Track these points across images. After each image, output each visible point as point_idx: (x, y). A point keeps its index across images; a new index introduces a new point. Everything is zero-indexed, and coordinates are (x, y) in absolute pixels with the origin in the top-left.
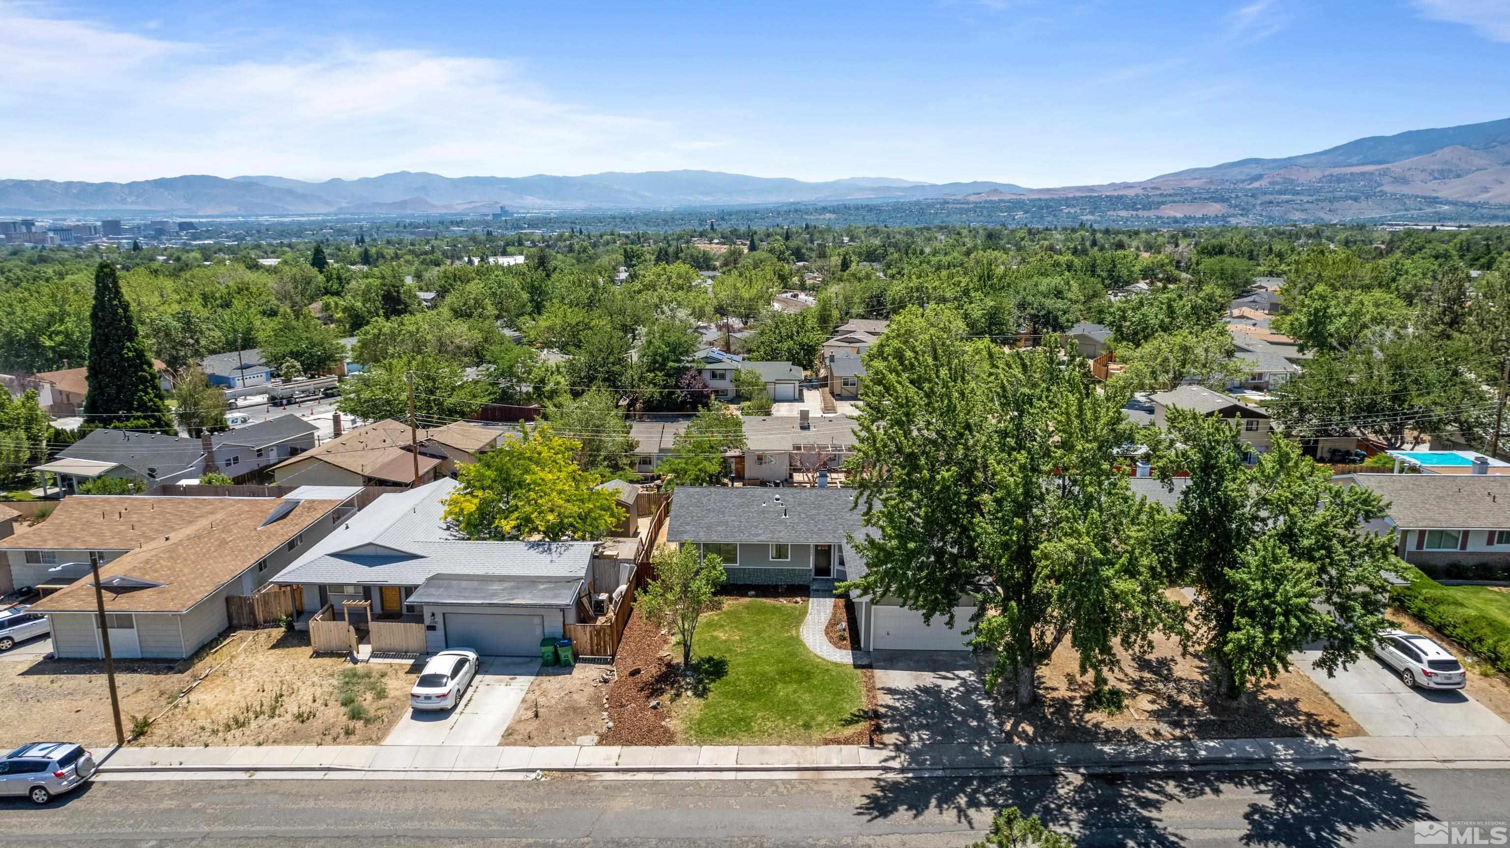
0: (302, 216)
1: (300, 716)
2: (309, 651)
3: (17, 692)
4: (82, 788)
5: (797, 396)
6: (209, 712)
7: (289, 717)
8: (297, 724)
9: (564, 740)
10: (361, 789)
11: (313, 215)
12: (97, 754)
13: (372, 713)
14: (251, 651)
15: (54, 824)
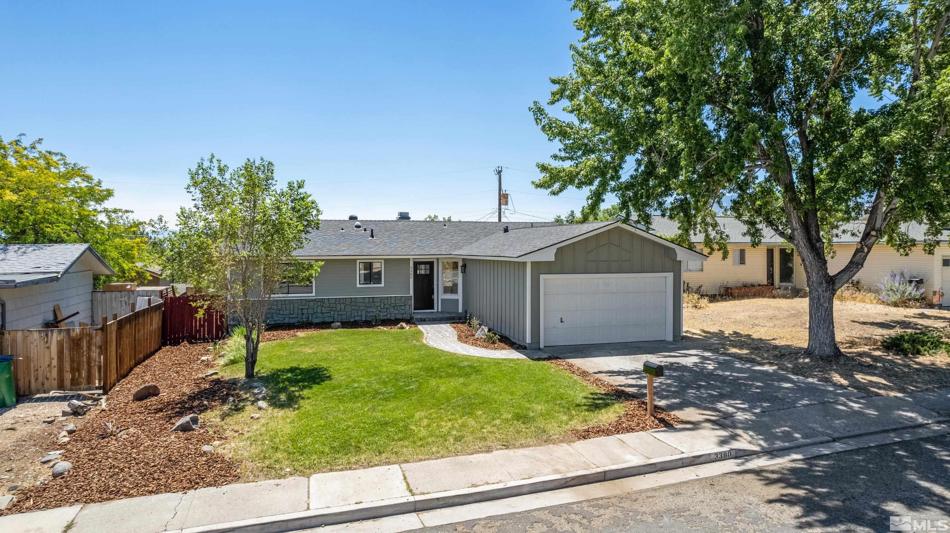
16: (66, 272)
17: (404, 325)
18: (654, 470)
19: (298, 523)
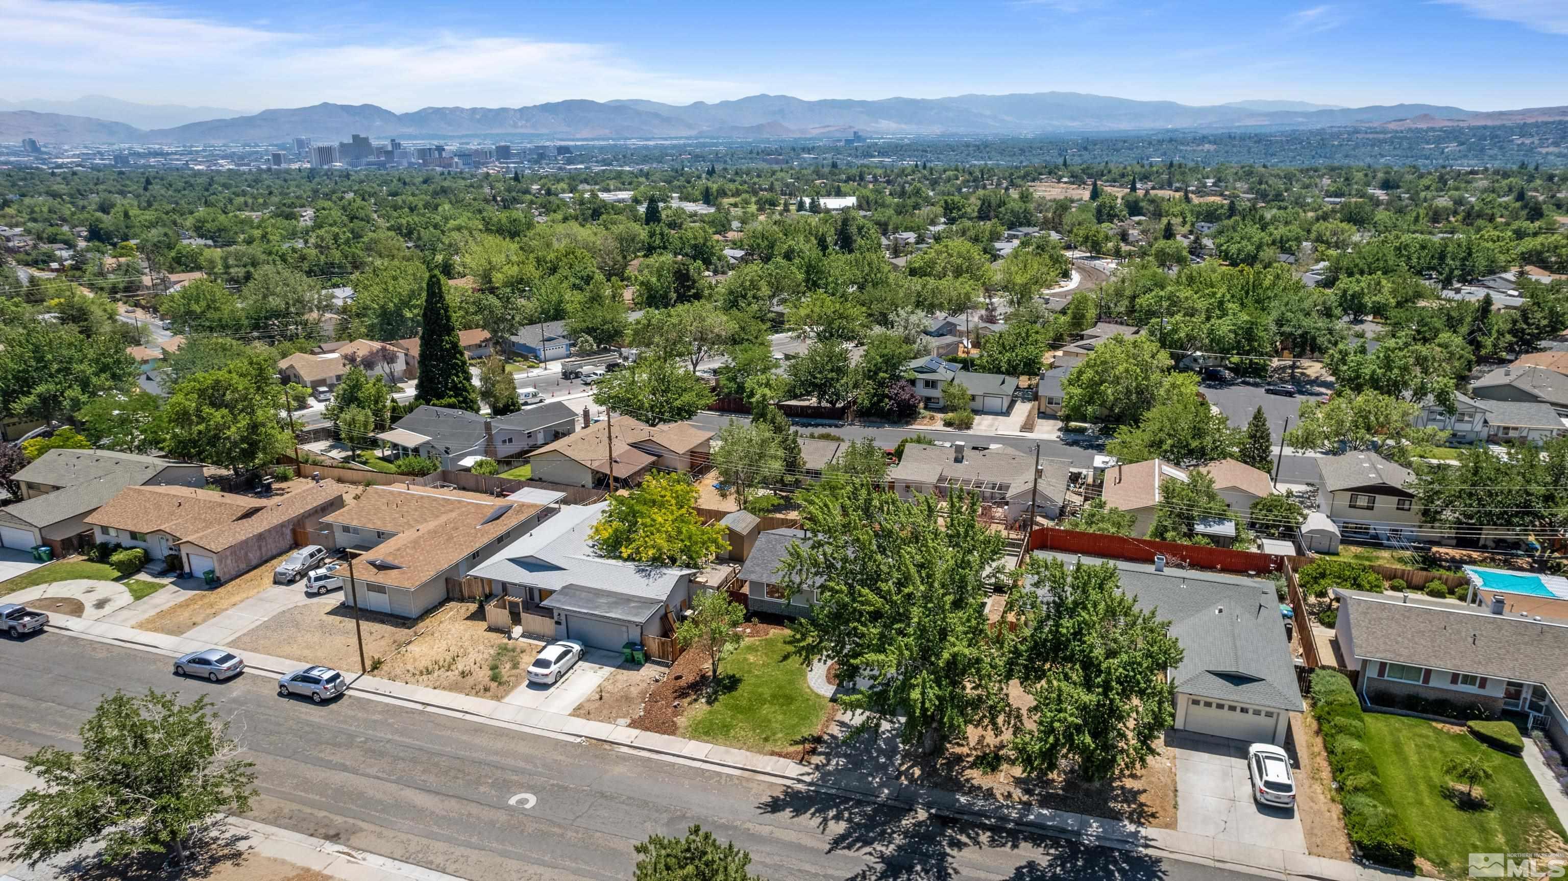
0: (666, 139)
1: (463, 673)
2: (485, 625)
3: (322, 626)
4: (339, 697)
5: (1004, 410)
6: (415, 660)
7: (457, 672)
8: (460, 678)
9: (609, 719)
10: (479, 729)
11: (676, 138)
12: (348, 677)
13: (505, 679)
14: (453, 619)
15: (321, 717)
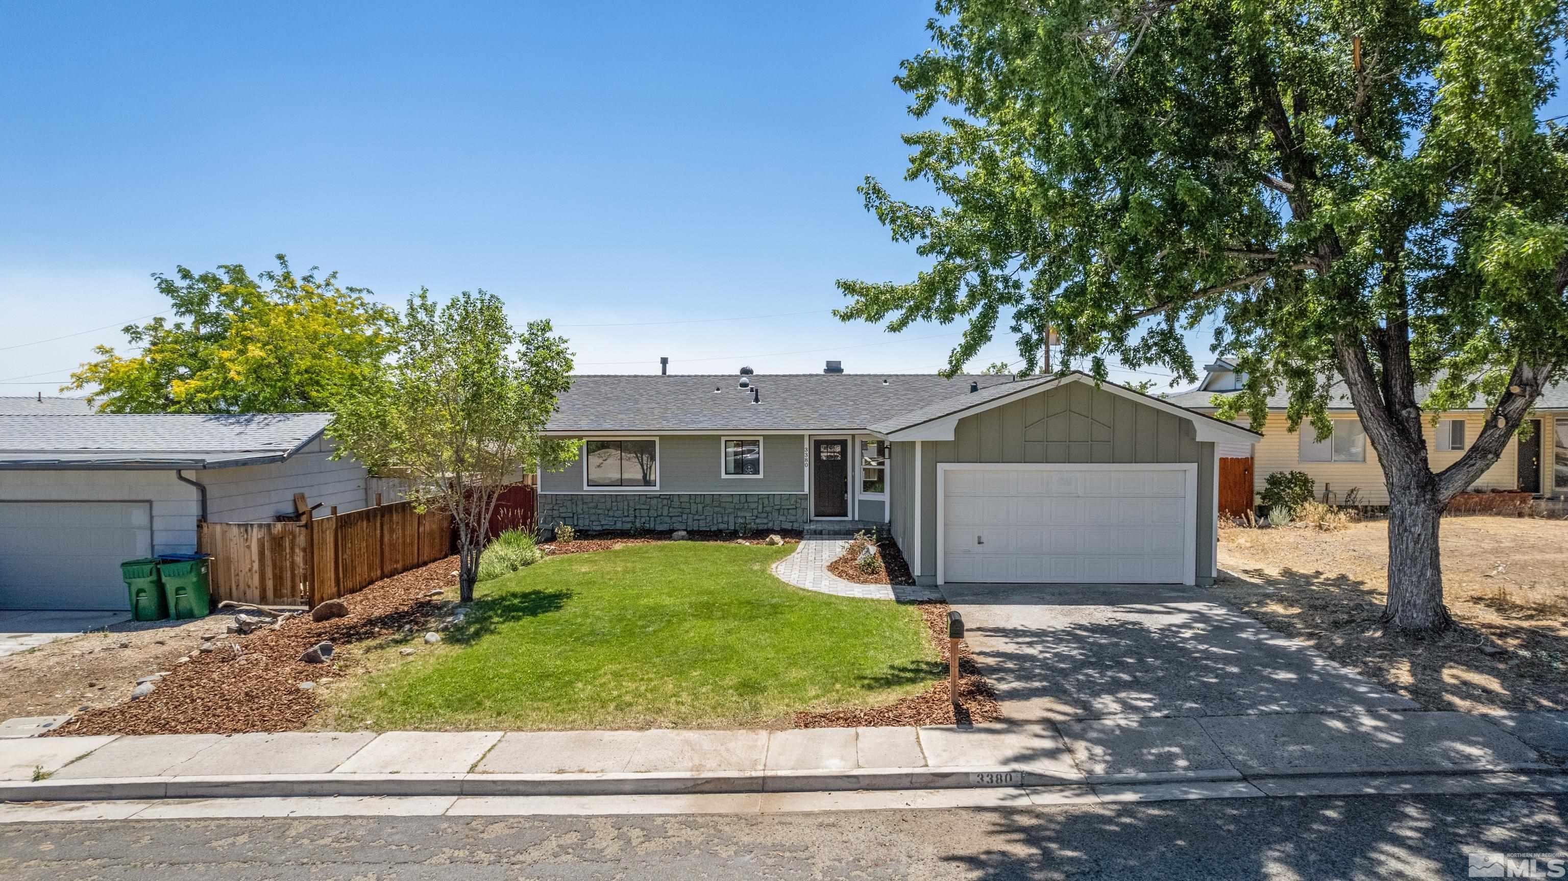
16: (298, 450)
17: (777, 538)
18: (855, 786)
19: (307, 788)
